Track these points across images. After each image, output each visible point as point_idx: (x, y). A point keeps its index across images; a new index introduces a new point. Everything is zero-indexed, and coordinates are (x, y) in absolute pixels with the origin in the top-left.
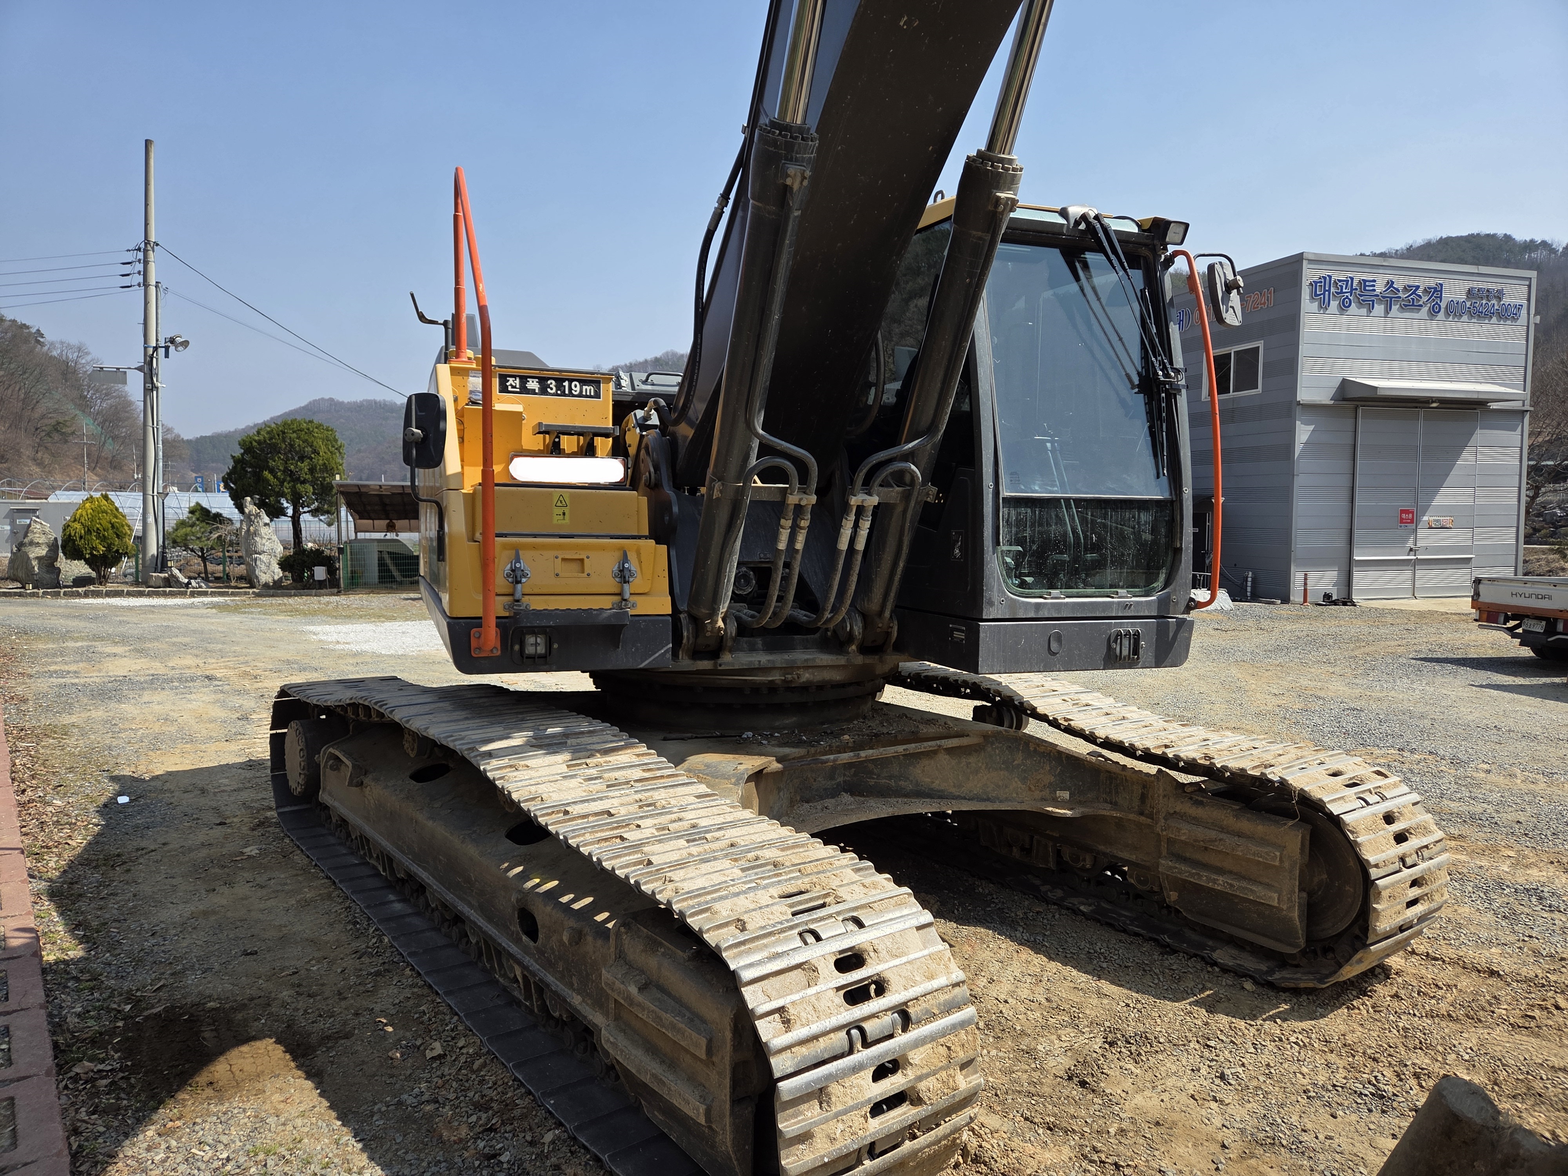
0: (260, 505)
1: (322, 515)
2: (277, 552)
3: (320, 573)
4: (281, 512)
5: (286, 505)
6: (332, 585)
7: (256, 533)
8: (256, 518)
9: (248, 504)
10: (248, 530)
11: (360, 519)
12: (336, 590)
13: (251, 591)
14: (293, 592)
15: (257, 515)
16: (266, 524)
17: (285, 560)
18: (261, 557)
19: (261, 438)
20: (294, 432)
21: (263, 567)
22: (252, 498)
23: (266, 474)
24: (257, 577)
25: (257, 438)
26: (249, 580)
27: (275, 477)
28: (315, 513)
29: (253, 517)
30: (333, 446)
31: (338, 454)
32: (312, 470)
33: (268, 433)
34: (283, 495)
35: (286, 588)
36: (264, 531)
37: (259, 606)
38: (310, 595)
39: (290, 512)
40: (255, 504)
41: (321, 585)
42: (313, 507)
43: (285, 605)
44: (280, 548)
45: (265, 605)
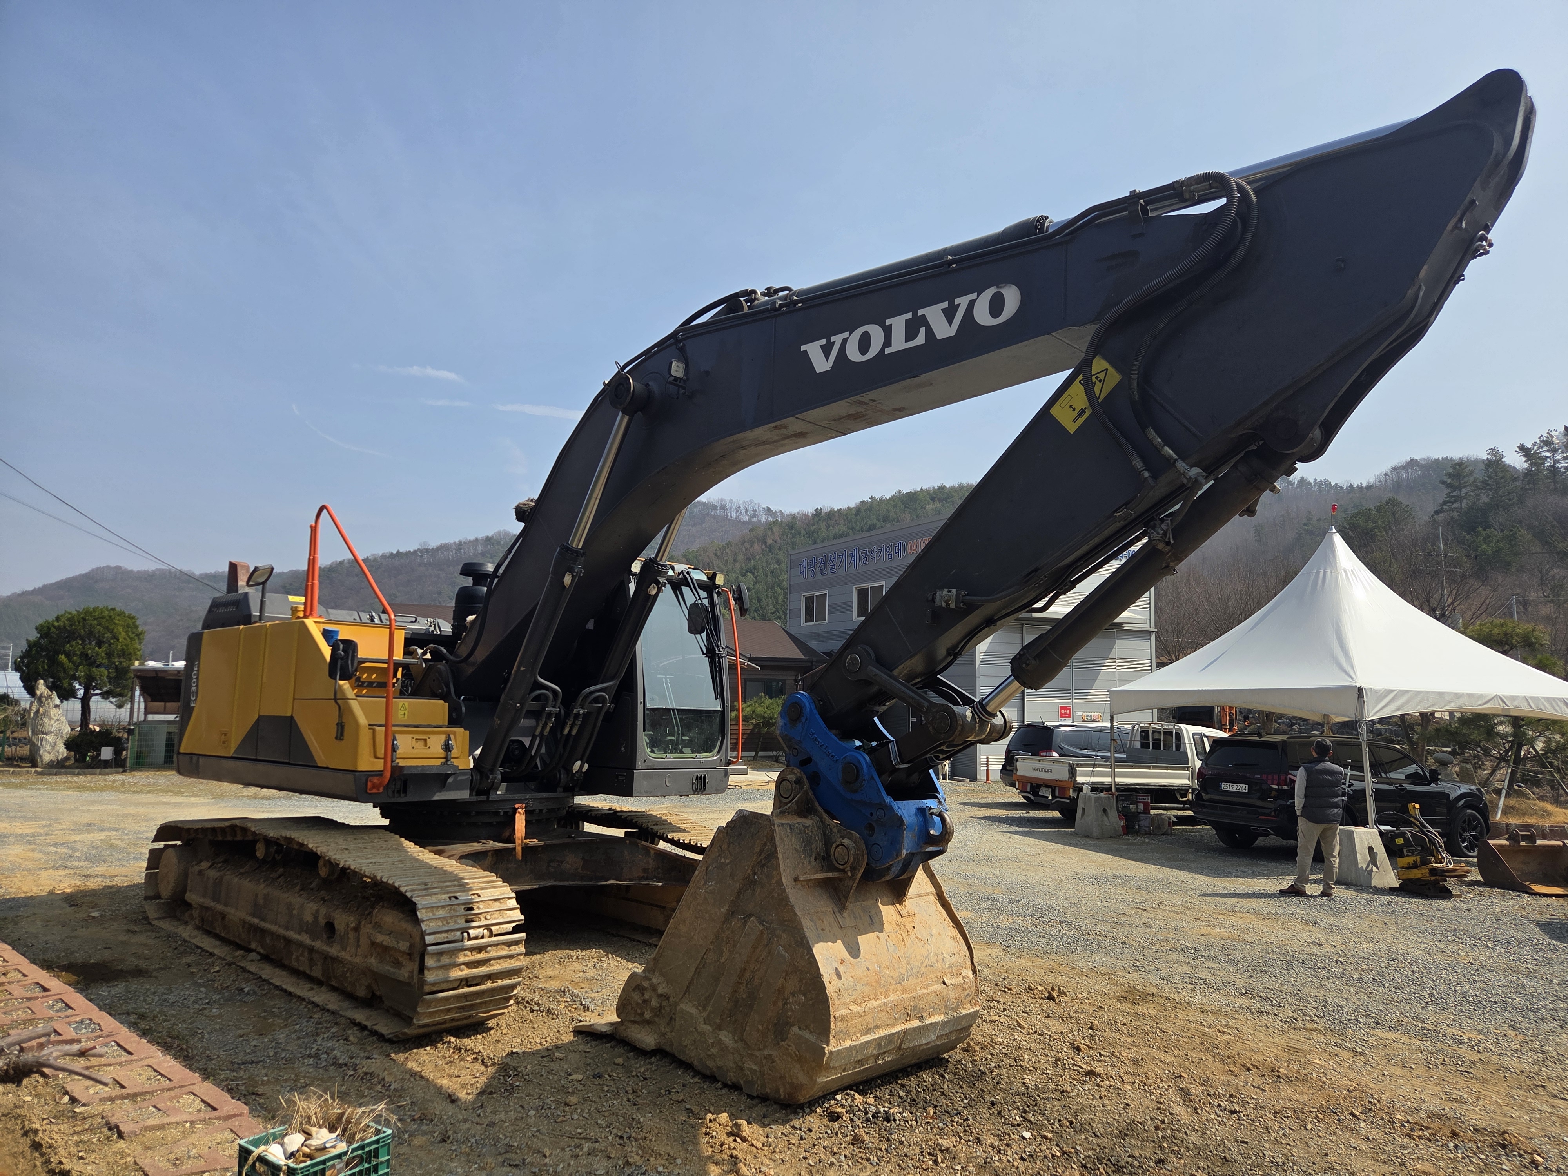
0: (51, 688)
1: (113, 697)
2: (64, 733)
3: (107, 753)
4: (72, 694)
5: (77, 686)
6: (118, 764)
7: (45, 714)
8: (47, 700)
9: (40, 687)
10: (38, 711)
11: (152, 701)
12: (121, 770)
13: (33, 770)
14: (77, 771)
15: (49, 697)
16: (56, 706)
17: (73, 740)
18: (48, 737)
19: (61, 623)
20: (95, 619)
21: (48, 747)
22: (45, 681)
23: (62, 658)
24: (41, 757)
25: (56, 624)
26: (32, 760)
27: (70, 660)
28: (105, 695)
29: (44, 699)
30: (133, 633)
31: (137, 641)
32: (109, 655)
33: (69, 620)
34: (75, 678)
35: (69, 767)
36: (53, 712)
37: (44, 783)
38: (95, 774)
39: (81, 693)
40: (48, 687)
41: (106, 764)
42: (105, 689)
43: (71, 782)
44: (68, 729)
45: (51, 783)
